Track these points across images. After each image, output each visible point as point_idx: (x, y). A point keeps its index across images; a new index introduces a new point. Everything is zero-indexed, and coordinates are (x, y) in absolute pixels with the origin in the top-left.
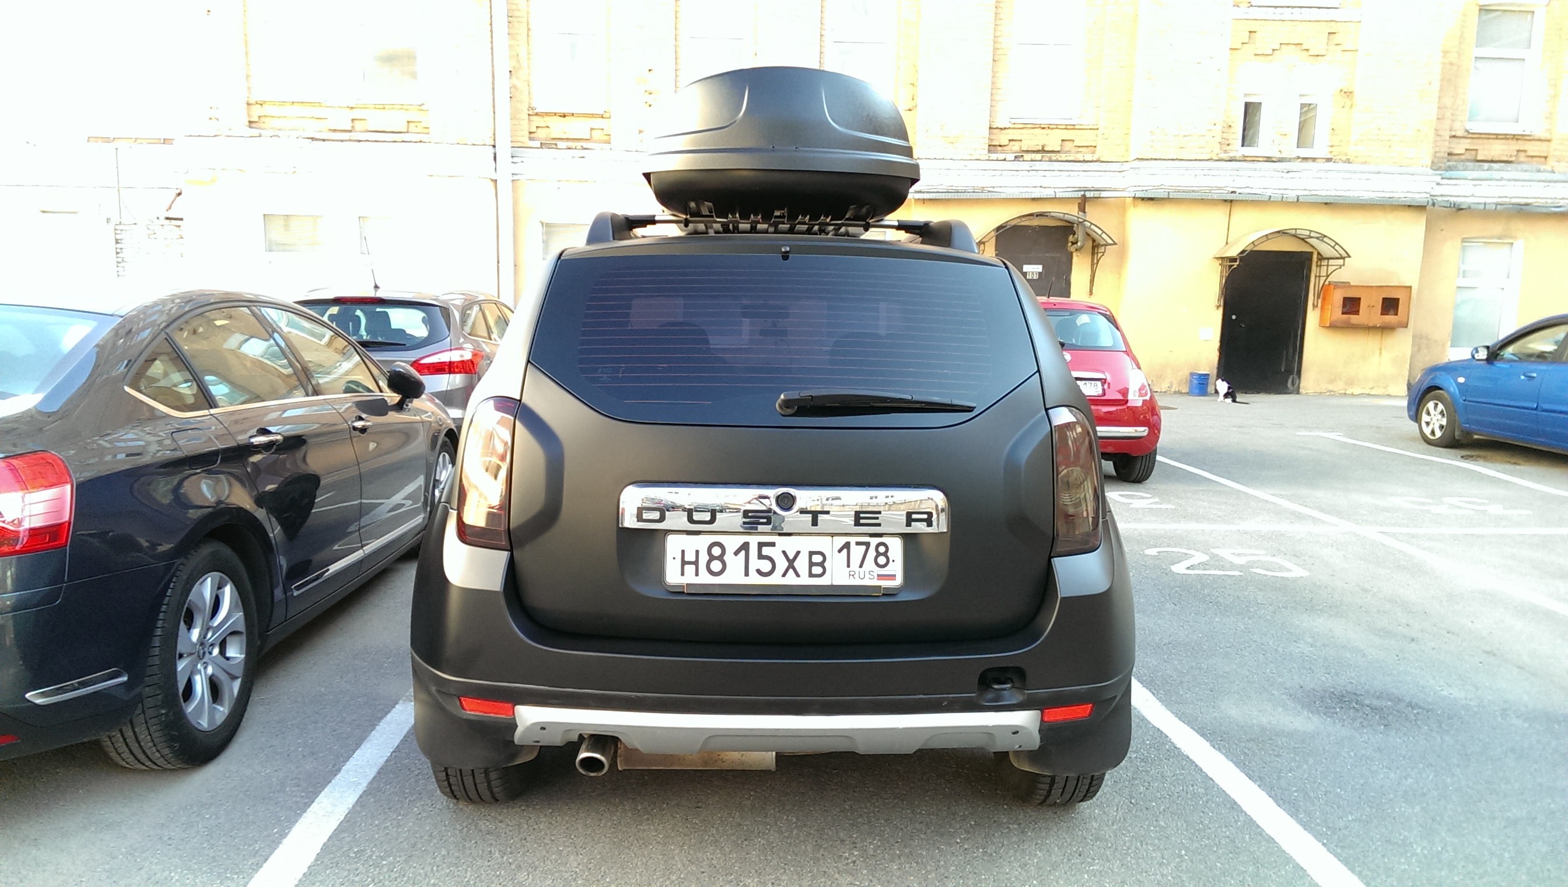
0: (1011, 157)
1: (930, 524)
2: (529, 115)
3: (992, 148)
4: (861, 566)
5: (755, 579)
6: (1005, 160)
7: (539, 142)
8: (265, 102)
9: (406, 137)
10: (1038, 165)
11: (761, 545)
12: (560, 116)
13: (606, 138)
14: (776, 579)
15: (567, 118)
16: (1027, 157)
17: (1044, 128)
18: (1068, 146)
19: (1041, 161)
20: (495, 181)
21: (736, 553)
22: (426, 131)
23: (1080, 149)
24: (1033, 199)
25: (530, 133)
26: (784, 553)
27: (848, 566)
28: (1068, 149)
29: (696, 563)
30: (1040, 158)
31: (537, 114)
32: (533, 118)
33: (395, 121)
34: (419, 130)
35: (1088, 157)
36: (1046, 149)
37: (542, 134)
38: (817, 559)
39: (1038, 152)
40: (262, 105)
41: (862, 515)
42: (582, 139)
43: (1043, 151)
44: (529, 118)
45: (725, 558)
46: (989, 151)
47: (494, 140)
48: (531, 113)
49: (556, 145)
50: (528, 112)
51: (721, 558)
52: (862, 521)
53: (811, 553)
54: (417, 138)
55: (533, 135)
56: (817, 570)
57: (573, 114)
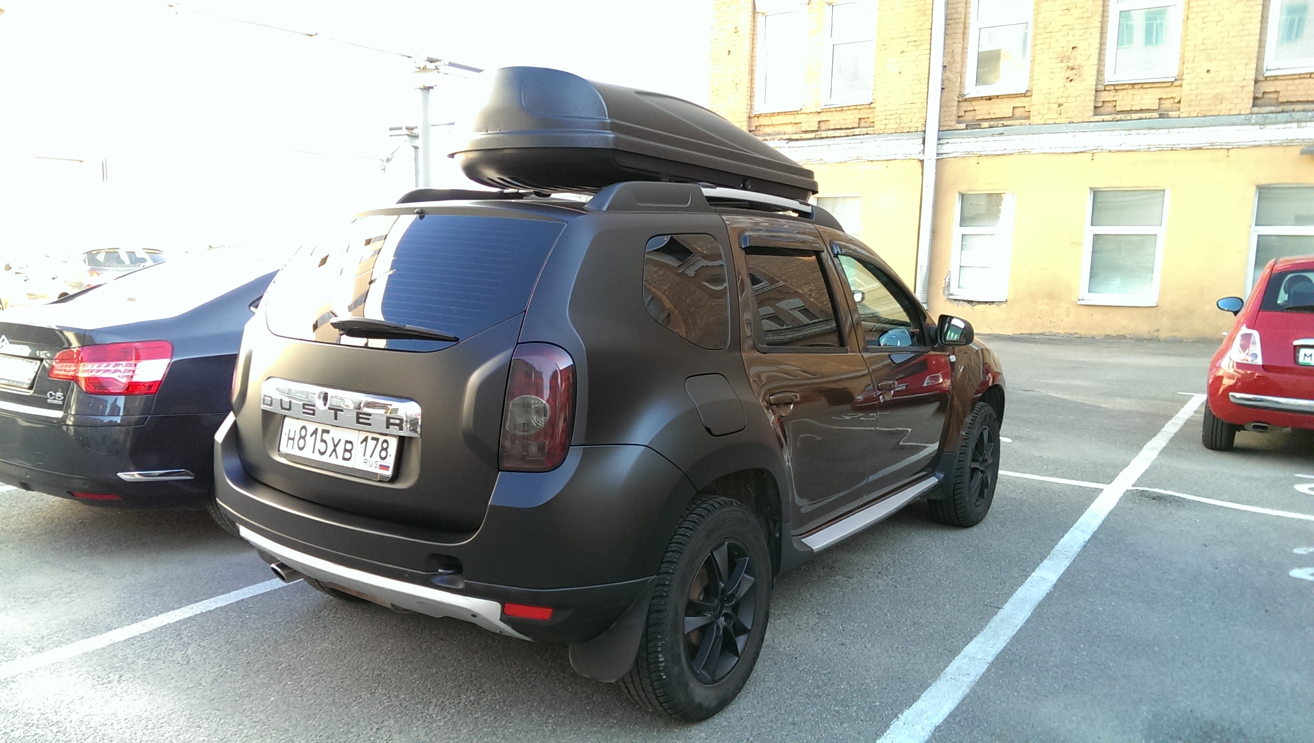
1: (401, 429)
2: (959, 102)
4: (371, 457)
5: (317, 457)
7: (965, 125)
8: (761, 114)
9: (857, 131)
11: (324, 431)
12: (986, 99)
13: (1026, 114)
14: (325, 459)
15: (992, 100)
20: (922, 161)
21: (312, 435)
22: (872, 125)
25: (959, 117)
26: (333, 439)
27: (364, 456)
29: (293, 439)
31: (966, 100)
32: (962, 104)
33: (850, 119)
34: (867, 125)
37: (969, 117)
38: (349, 446)
40: (758, 117)
41: (361, 416)
42: (1005, 118)
44: (958, 104)
45: (306, 438)
47: (925, 127)
48: (960, 99)
49: (980, 125)
50: (957, 99)
51: (303, 438)
52: (361, 420)
53: (347, 442)
54: (865, 131)
55: (961, 119)
56: (347, 455)
57: (998, 96)
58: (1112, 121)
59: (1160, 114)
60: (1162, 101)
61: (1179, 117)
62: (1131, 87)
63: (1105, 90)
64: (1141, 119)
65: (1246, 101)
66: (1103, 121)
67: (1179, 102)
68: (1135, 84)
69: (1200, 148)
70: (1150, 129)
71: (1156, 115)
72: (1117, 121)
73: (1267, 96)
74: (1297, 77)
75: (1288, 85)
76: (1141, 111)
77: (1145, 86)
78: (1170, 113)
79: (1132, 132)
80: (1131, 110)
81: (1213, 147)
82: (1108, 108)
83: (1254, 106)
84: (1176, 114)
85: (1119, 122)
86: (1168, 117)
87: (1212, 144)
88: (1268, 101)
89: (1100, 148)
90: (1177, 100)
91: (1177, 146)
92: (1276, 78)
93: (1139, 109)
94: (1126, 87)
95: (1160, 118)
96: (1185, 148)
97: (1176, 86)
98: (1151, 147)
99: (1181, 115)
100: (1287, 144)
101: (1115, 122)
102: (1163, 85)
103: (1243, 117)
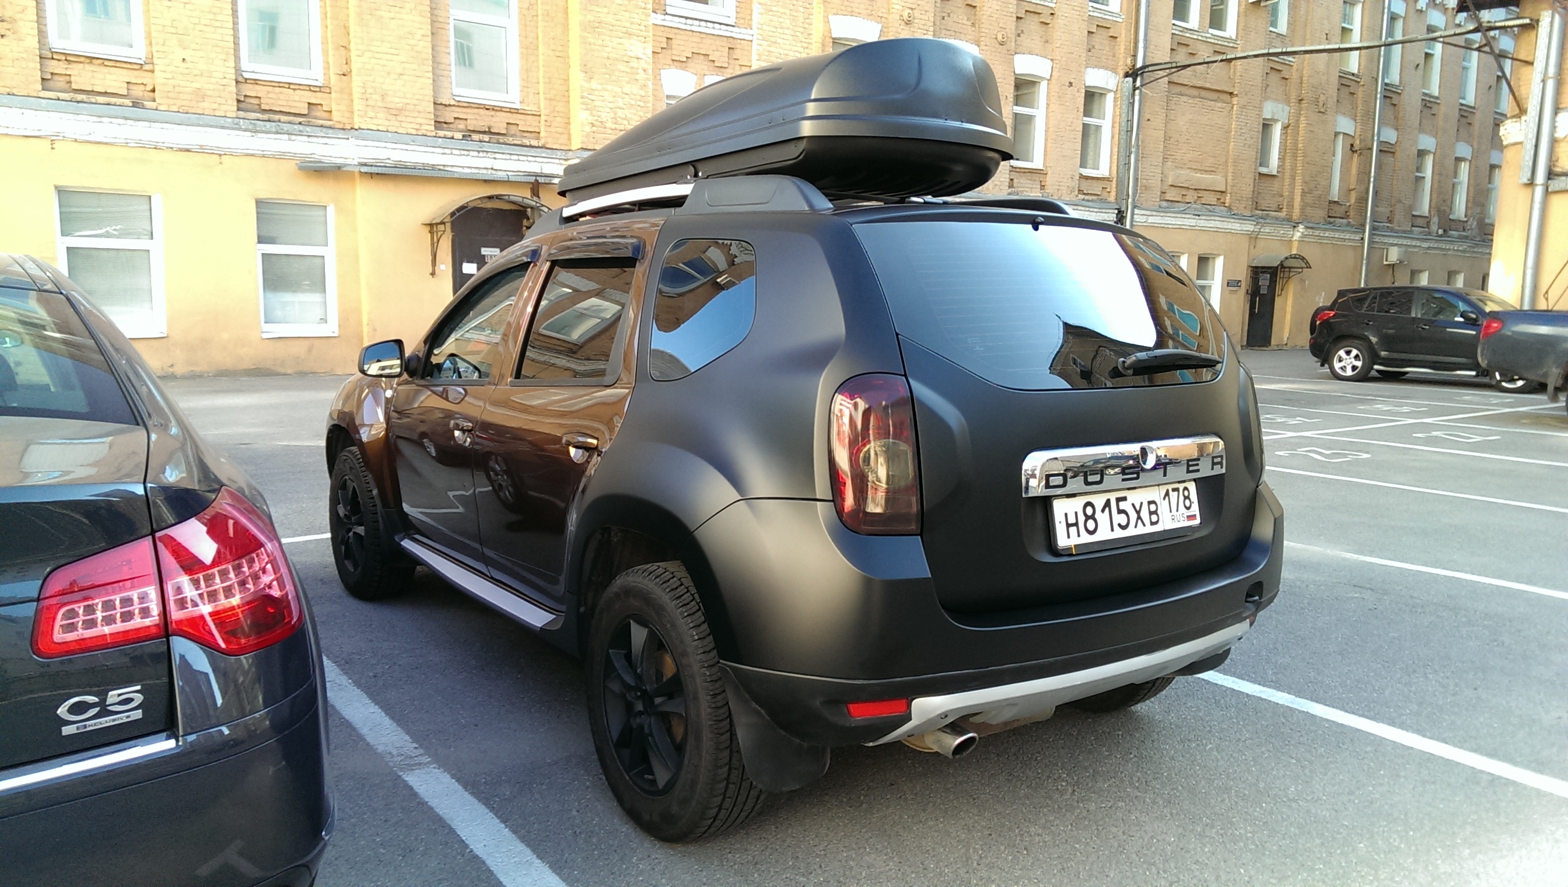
0: (459, 135)
3: (439, 124)
4: (1177, 511)
6: (452, 138)
10: (487, 147)
11: (1120, 499)
14: (1131, 532)
16: (475, 137)
17: (487, 109)
18: (513, 130)
19: (489, 142)
21: (1103, 511)
23: (525, 134)
24: (486, 181)
26: (1133, 505)
27: (1170, 512)
28: (513, 132)
29: (1076, 524)
30: (487, 140)
35: (534, 143)
36: (492, 131)
38: (1153, 507)
39: (484, 133)
41: (1190, 463)
43: (489, 132)
45: (1096, 516)
46: (436, 128)
51: (1093, 517)
52: (1191, 468)
53: (1150, 503)
56: (1154, 518)
58: (71, 101)
59: (133, 102)
60: (131, 87)
61: (156, 109)
62: (88, 61)
63: (53, 58)
64: (108, 104)
65: (230, 102)
66: (59, 99)
67: (153, 91)
68: (94, 58)
69: (188, 150)
70: (126, 118)
71: (128, 102)
72: (78, 102)
73: (248, 100)
74: (277, 85)
75: (268, 92)
76: (105, 94)
77: (106, 63)
78: (145, 103)
79: (103, 119)
80: (93, 91)
81: (202, 150)
82: (60, 82)
83: (238, 110)
84: (153, 105)
85: (80, 105)
86: (143, 107)
87: (202, 147)
88: (249, 106)
89: (62, 135)
90: (150, 88)
91: (161, 144)
92: (256, 82)
93: (103, 91)
94: (82, 59)
95: (133, 106)
96: (171, 148)
97: (145, 70)
98: (128, 141)
99: (160, 108)
100: (281, 156)
101: (75, 104)
102: (129, 66)
103: (230, 120)
